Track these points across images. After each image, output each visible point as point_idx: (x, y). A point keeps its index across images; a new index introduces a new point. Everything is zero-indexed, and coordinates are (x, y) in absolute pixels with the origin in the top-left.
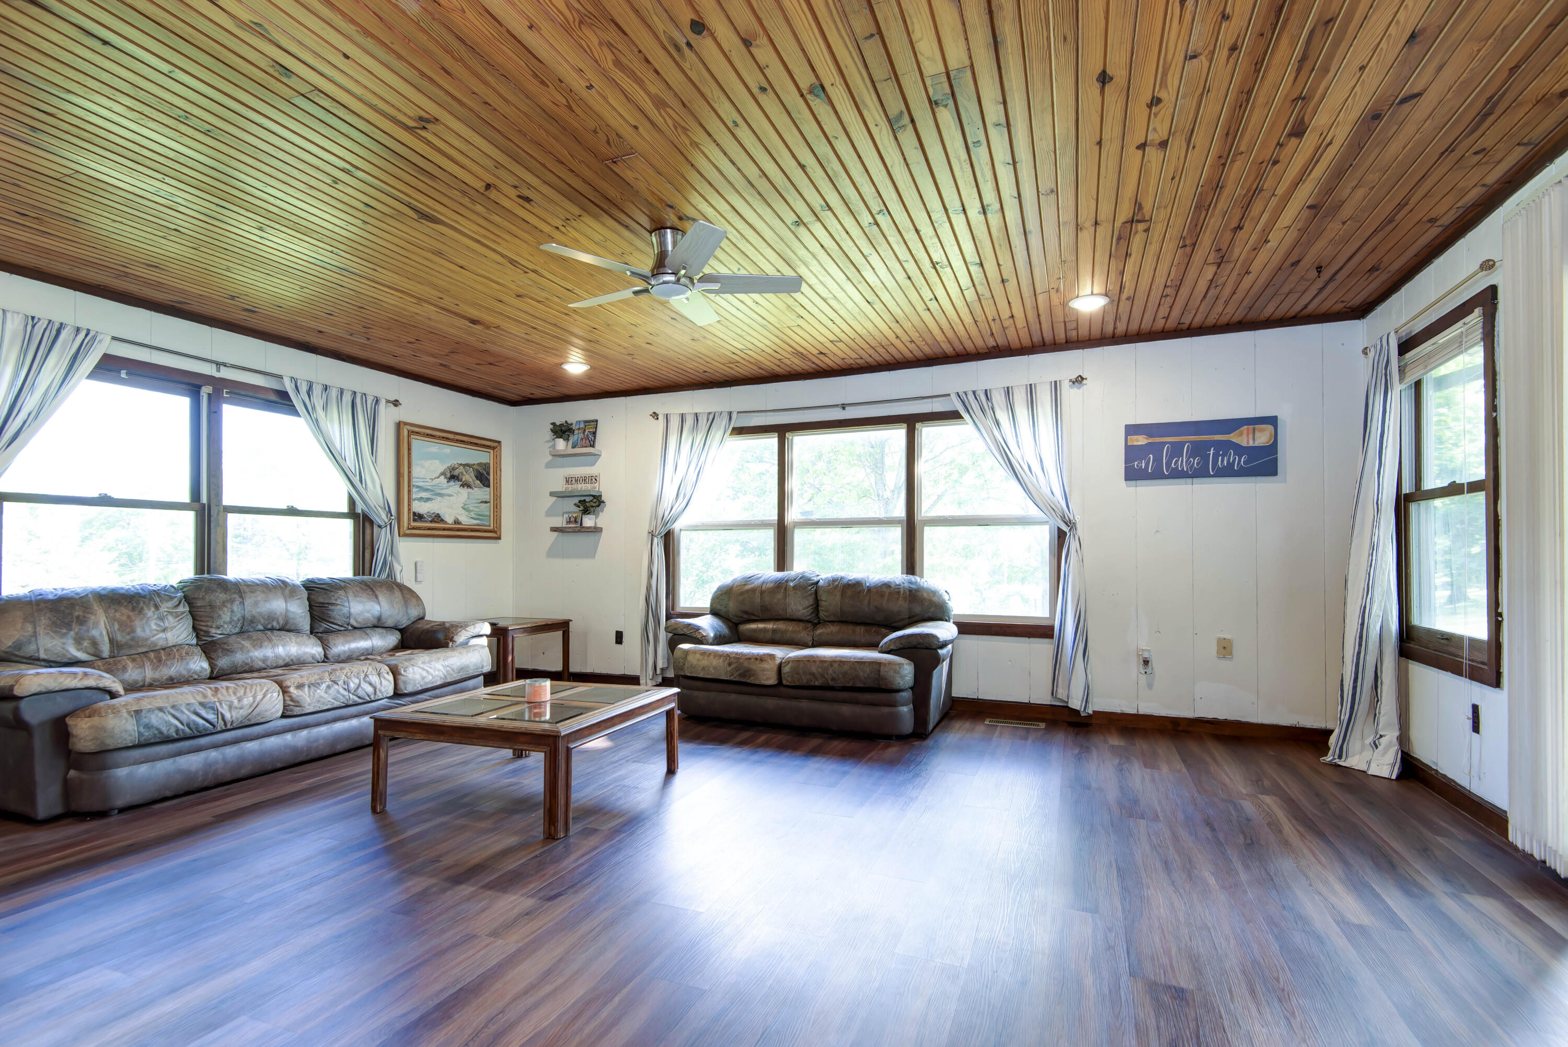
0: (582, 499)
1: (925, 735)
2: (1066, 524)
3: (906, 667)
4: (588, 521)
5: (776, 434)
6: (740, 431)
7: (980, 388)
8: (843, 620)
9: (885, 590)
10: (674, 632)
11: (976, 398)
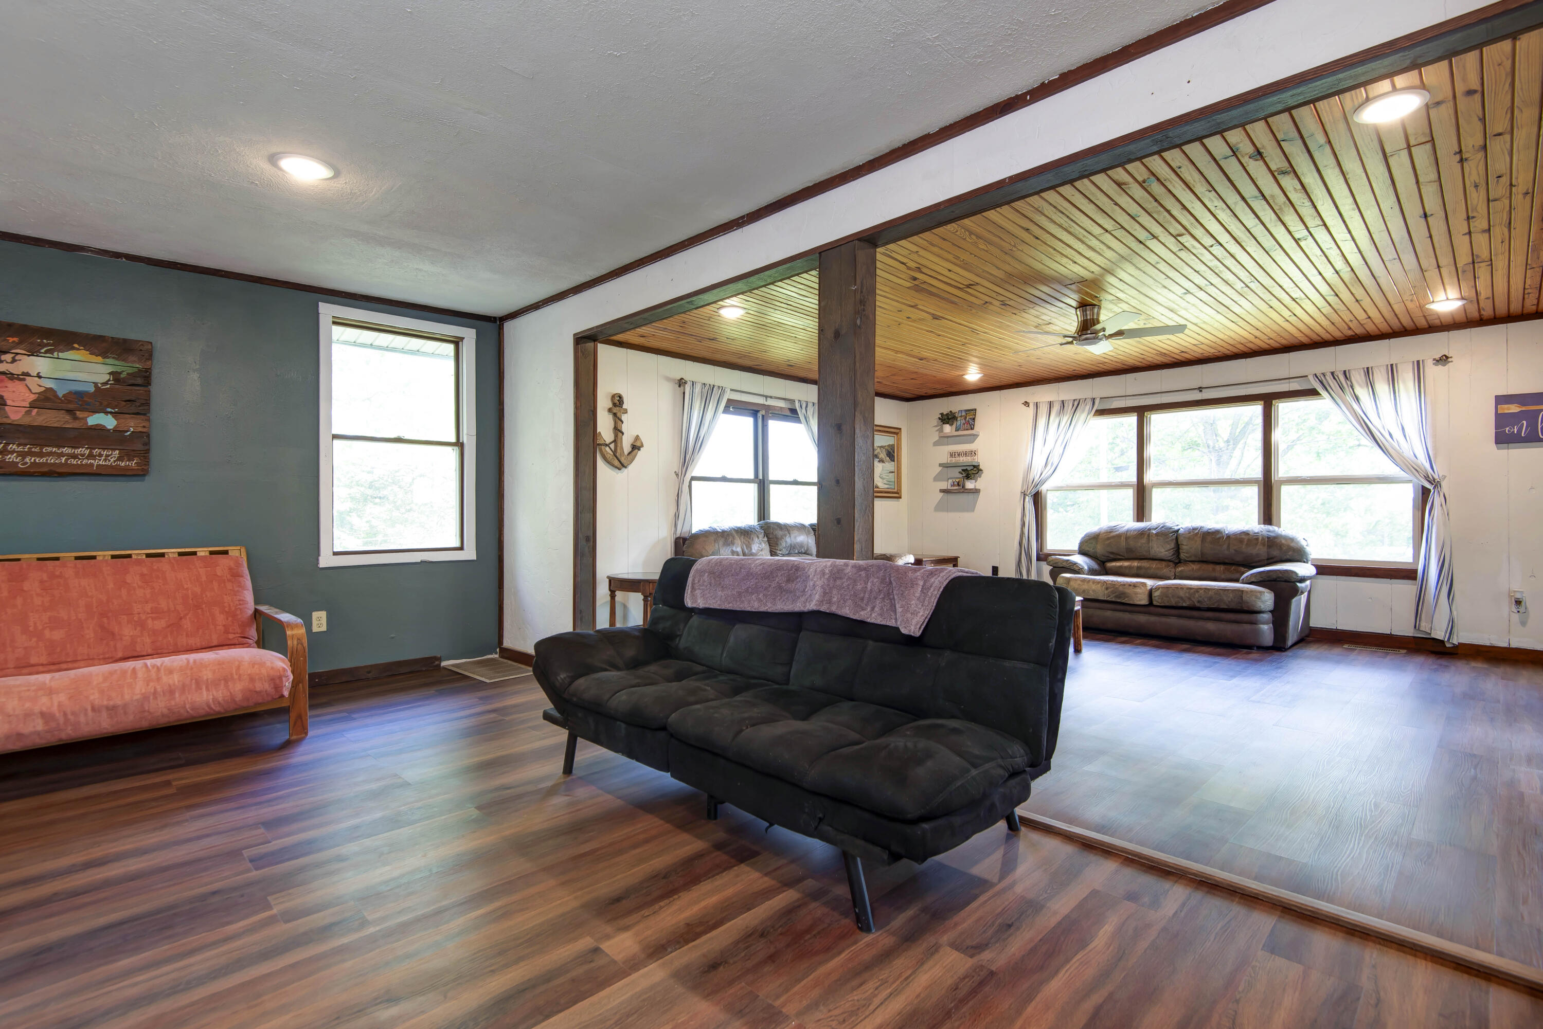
0: (965, 468)
1: (1285, 648)
2: (1430, 482)
3: (1266, 594)
4: (970, 485)
5: (1136, 414)
6: (1101, 412)
7: (1339, 368)
8: (1203, 560)
9: (1243, 537)
10: (1055, 565)
11: (1334, 378)
